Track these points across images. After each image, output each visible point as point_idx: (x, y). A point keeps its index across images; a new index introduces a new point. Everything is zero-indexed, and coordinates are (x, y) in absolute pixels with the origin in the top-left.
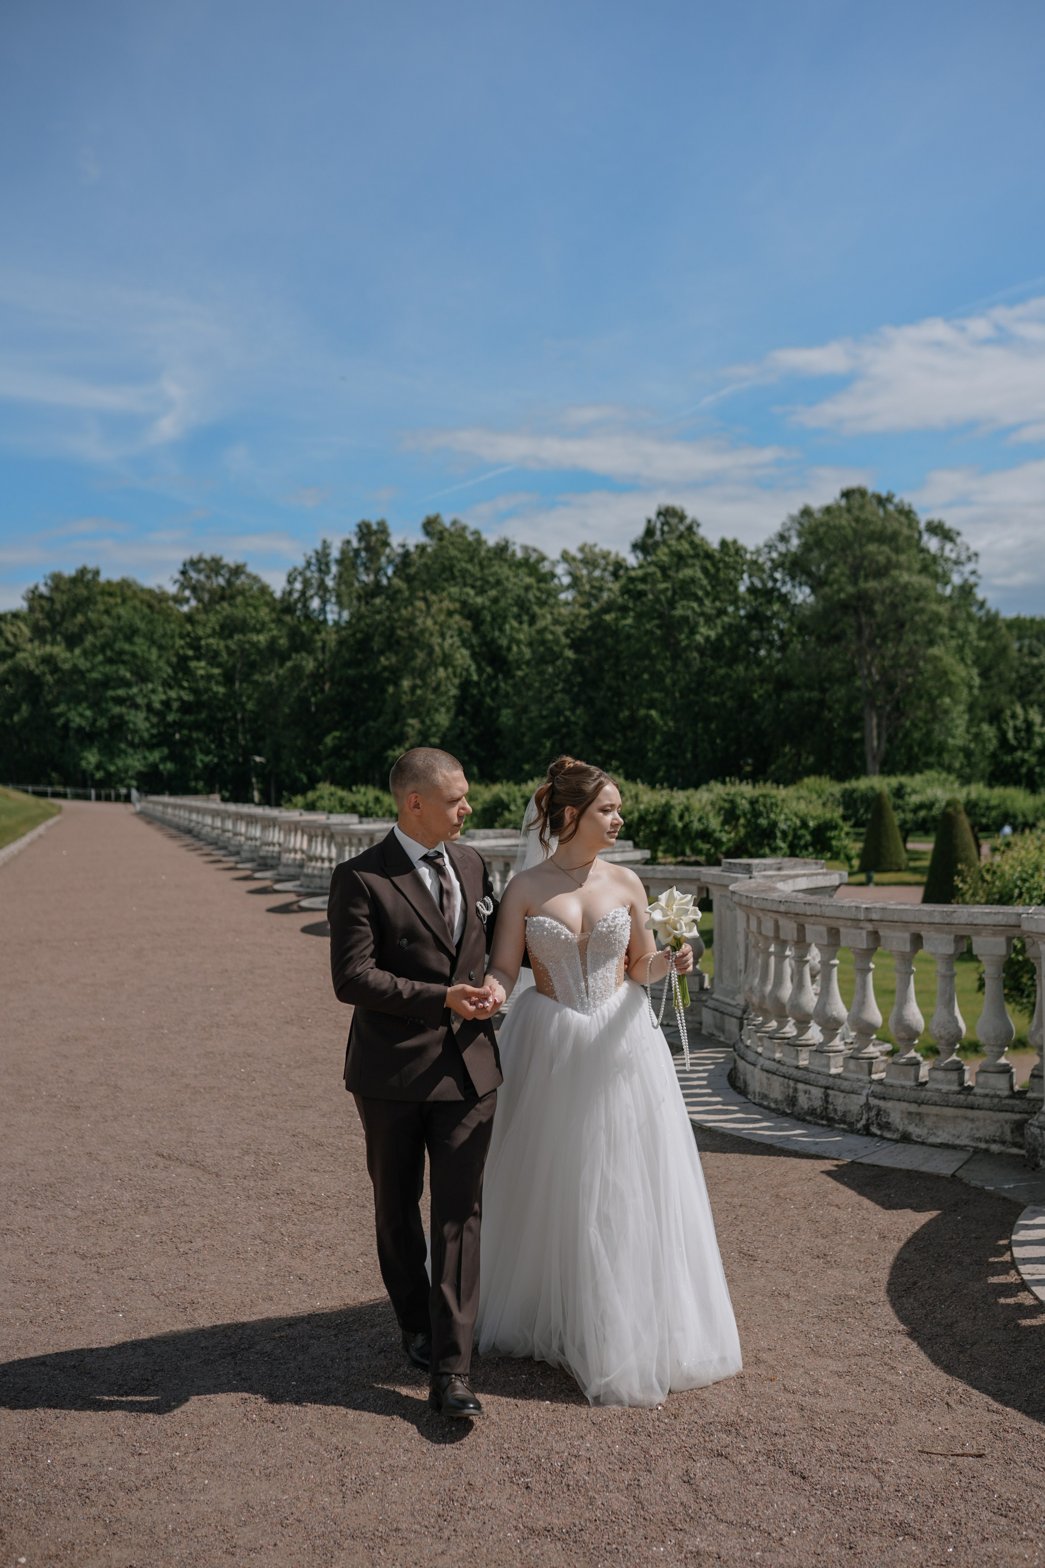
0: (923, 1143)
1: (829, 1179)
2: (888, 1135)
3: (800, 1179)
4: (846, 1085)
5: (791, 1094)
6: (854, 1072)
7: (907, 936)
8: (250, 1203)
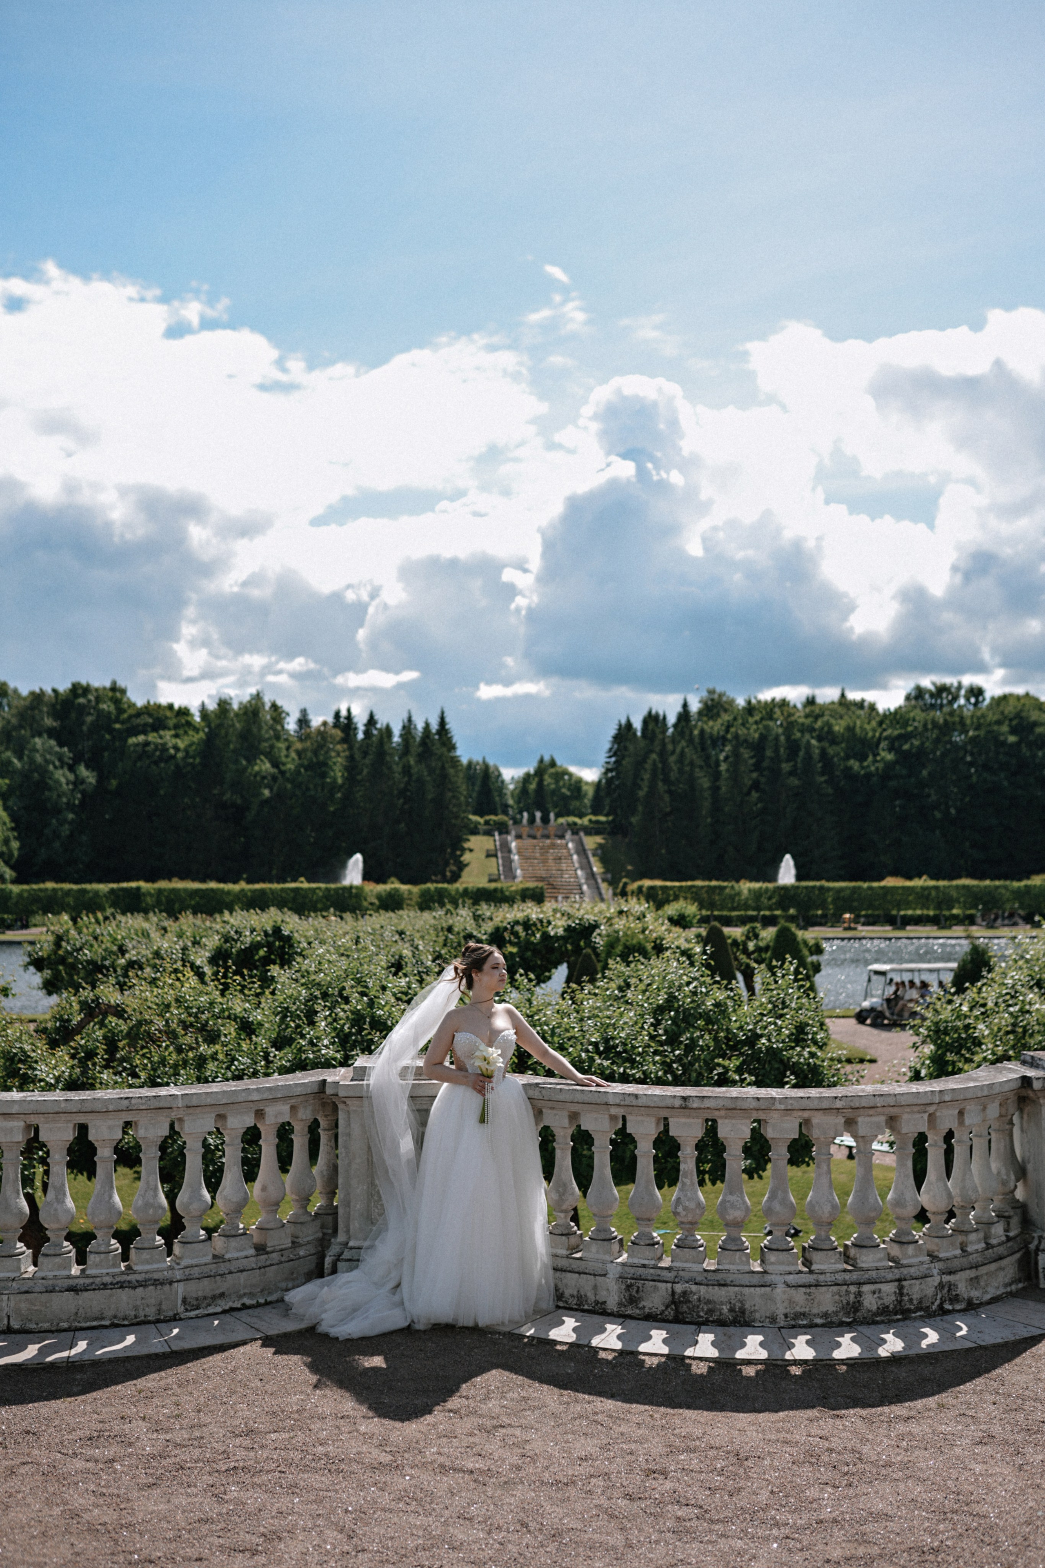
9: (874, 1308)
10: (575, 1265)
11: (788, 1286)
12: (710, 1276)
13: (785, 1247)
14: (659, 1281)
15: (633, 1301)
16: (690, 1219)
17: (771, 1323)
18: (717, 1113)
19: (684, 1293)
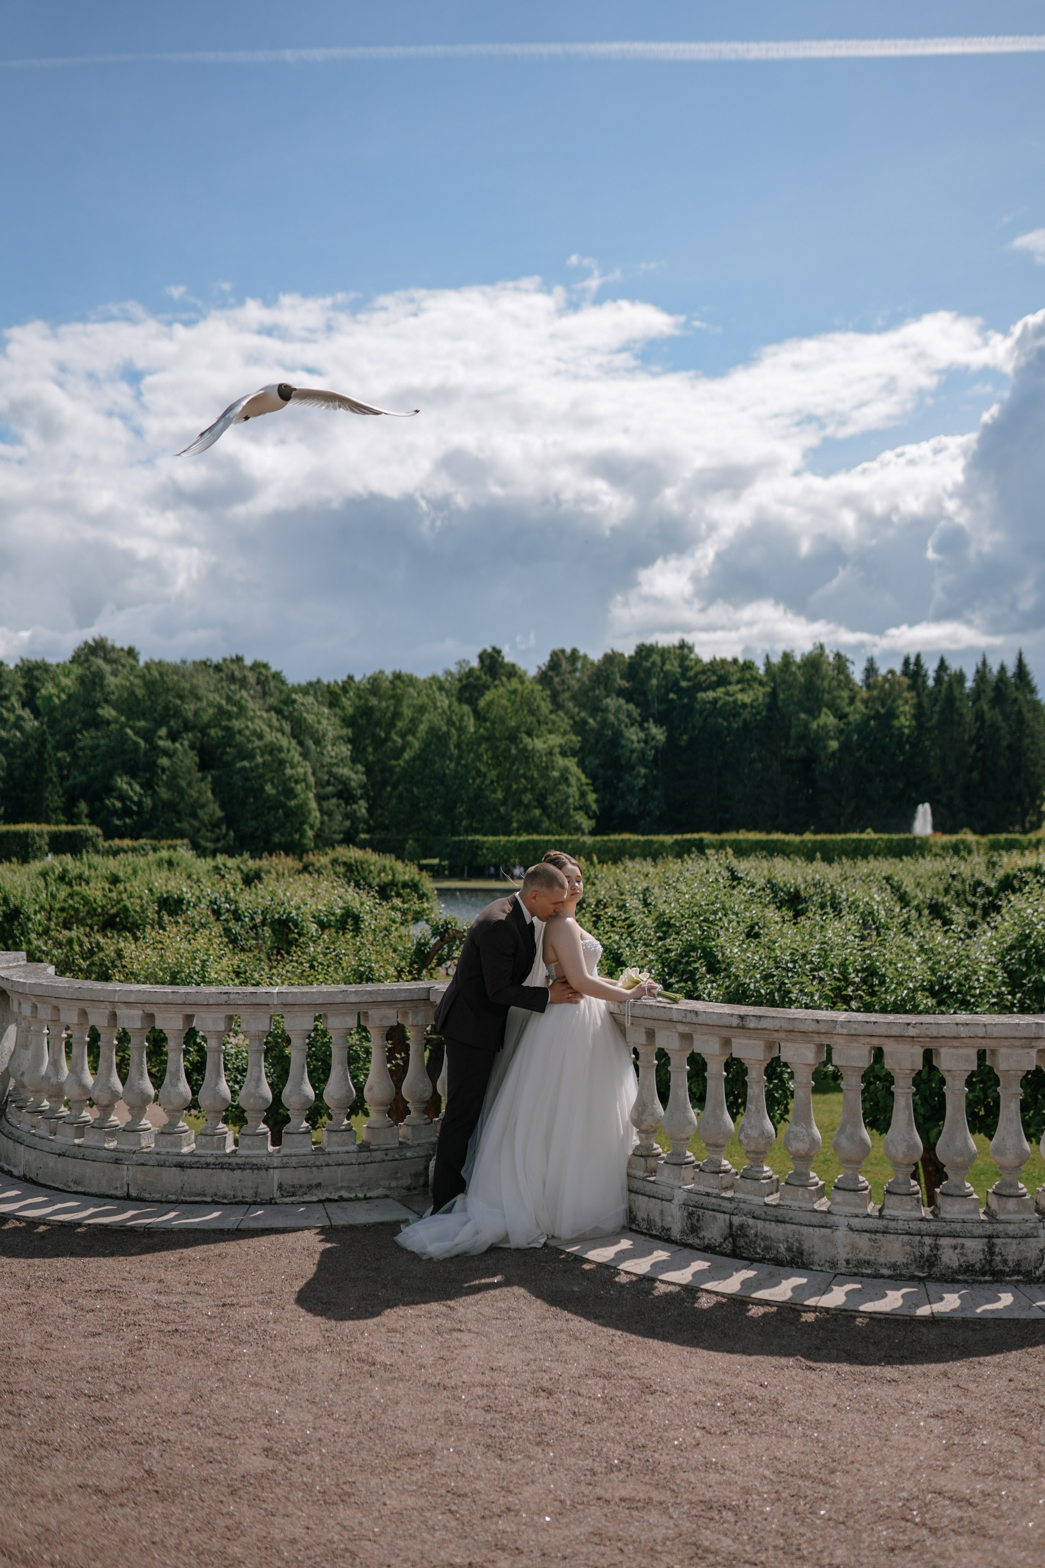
9: (955, 1265)
10: (649, 1188)
11: (851, 1229)
12: (771, 1211)
13: (852, 1187)
14: (719, 1211)
15: (694, 1230)
16: (753, 1148)
17: (831, 1268)
18: (776, 1035)
19: (742, 1226)
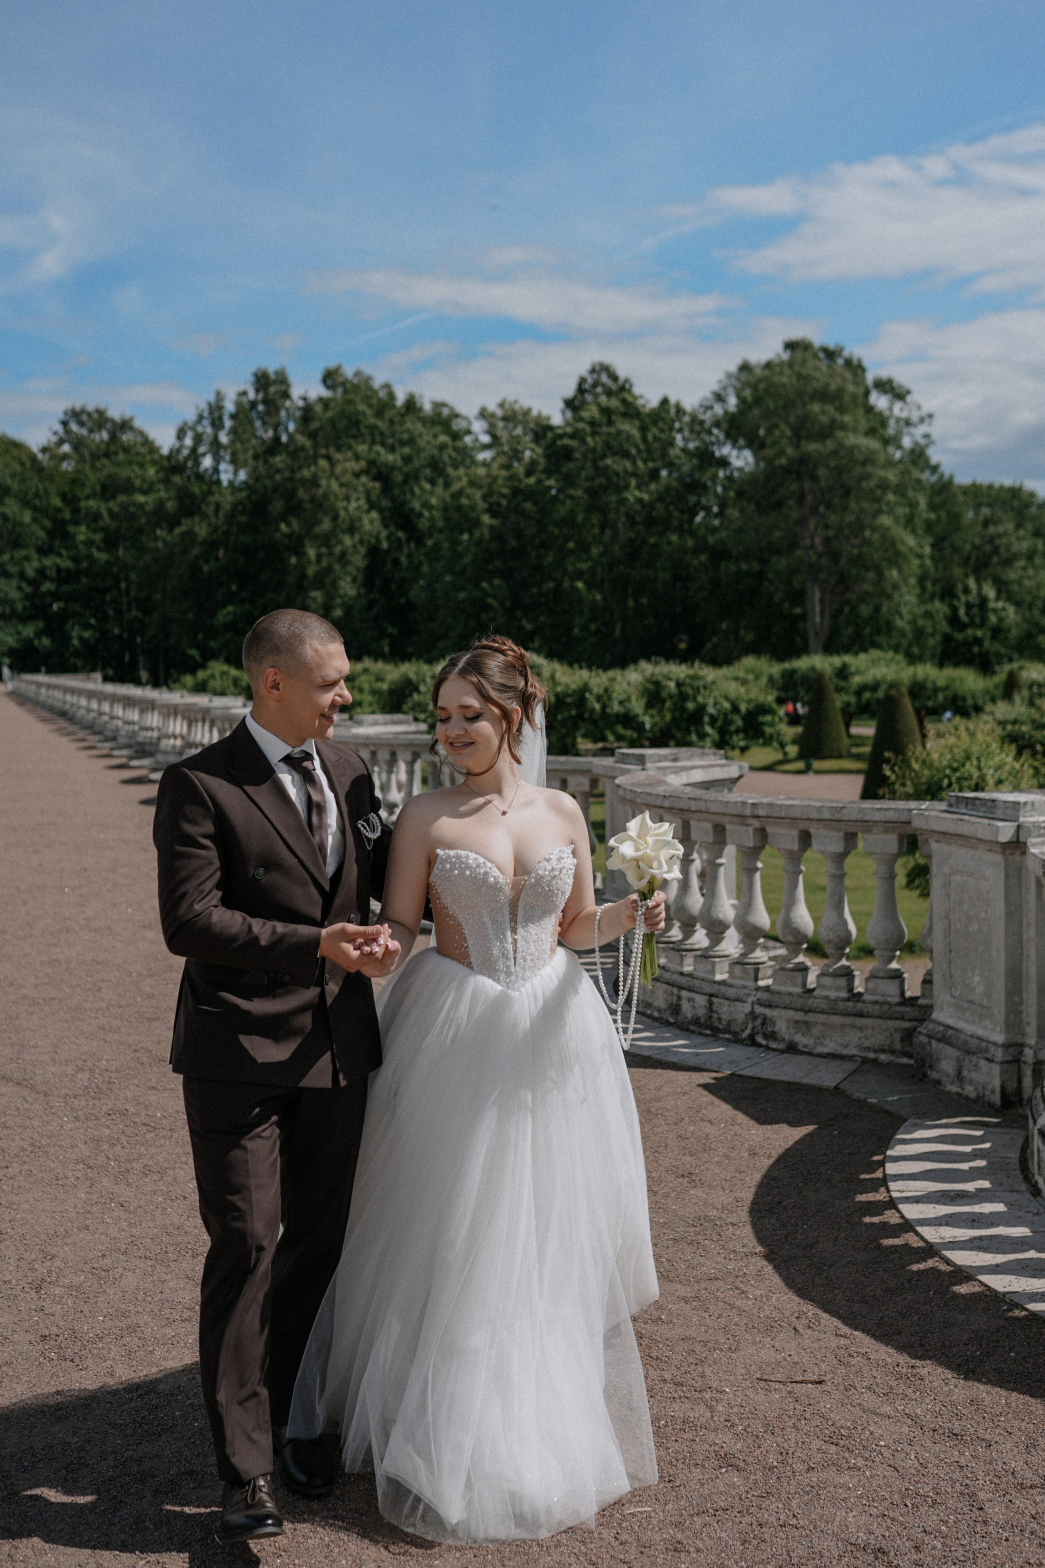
0: (810, 1054)
1: (705, 1093)
2: (774, 1045)
3: (675, 1093)
4: (731, 992)
5: (675, 1002)
6: (741, 978)
7: (795, 833)
8: (77, 1124)
